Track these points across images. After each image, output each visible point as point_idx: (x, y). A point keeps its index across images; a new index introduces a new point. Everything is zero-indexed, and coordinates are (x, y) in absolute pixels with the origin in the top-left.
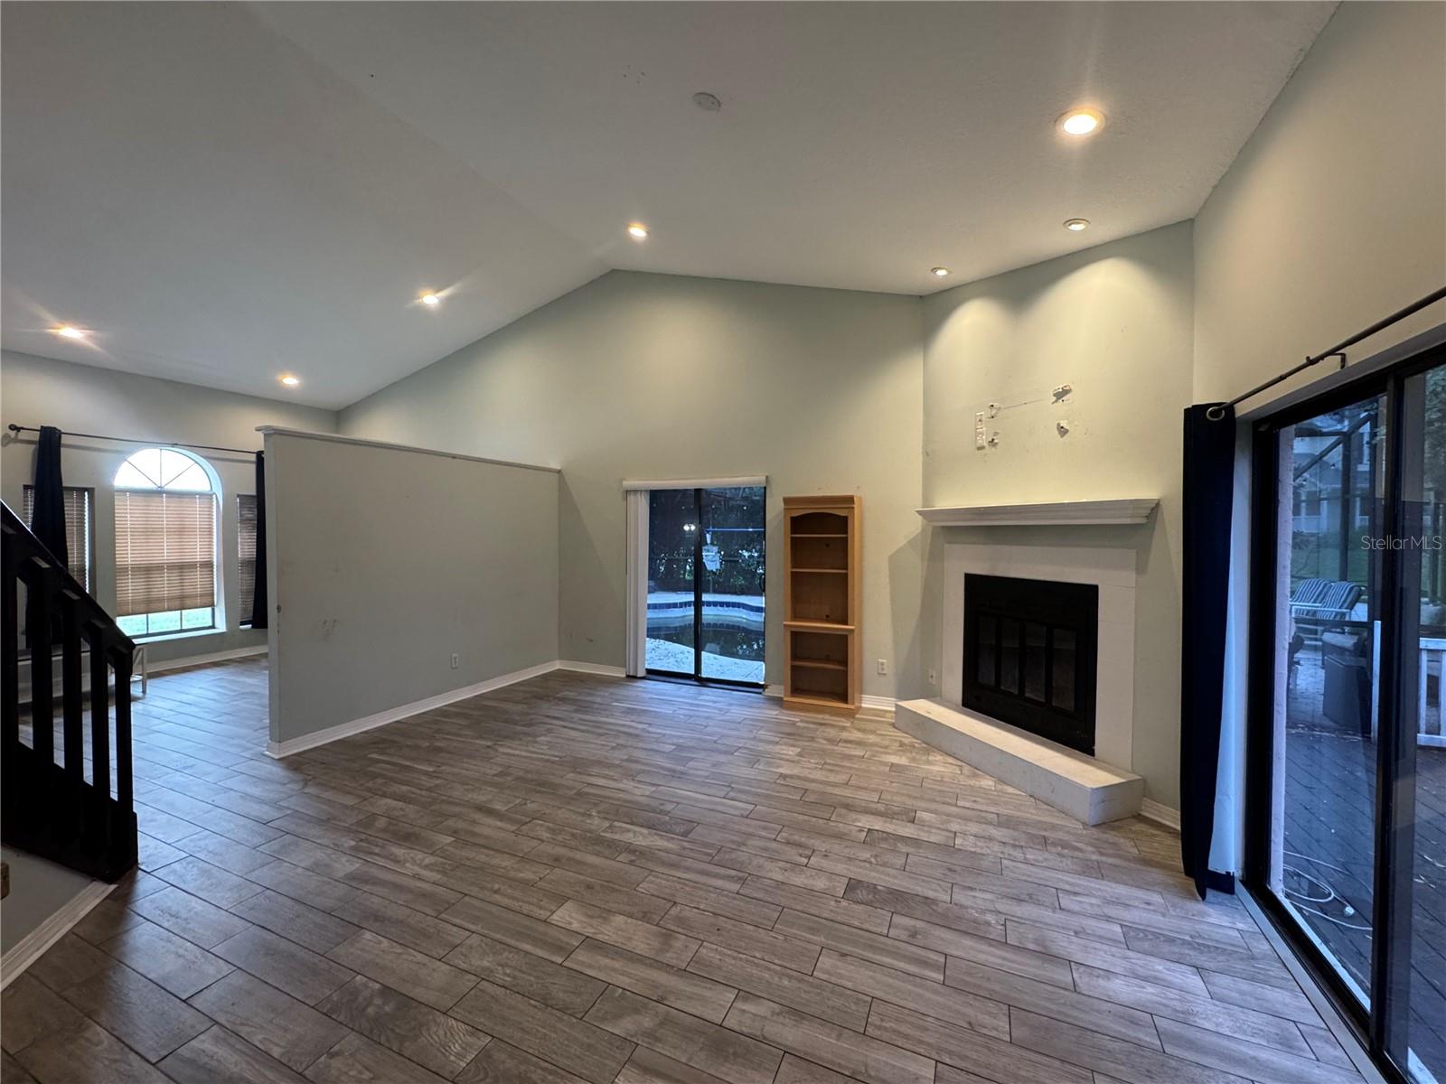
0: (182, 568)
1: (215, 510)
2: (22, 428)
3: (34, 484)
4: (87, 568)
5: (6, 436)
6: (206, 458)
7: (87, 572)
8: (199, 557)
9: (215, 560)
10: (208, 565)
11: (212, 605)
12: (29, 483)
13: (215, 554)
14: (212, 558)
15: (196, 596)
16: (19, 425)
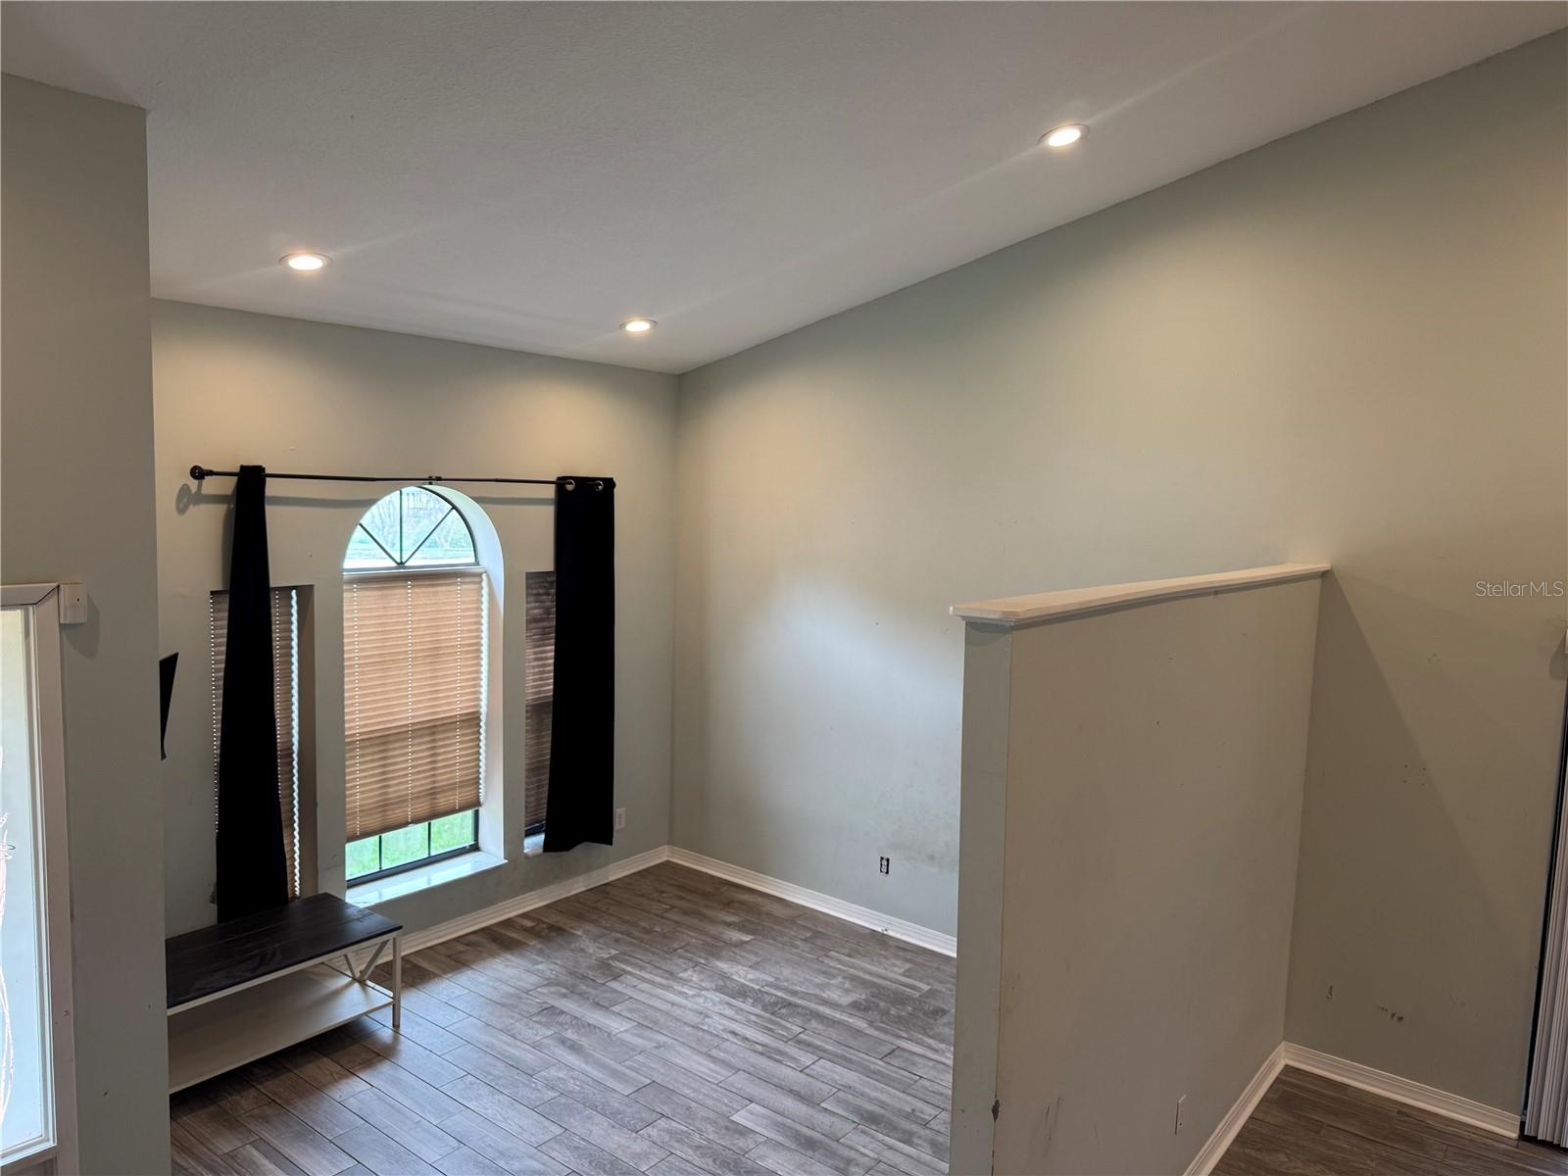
0: (433, 730)
1: (485, 606)
2: (211, 473)
3: (228, 589)
4: (295, 748)
5: (185, 489)
6: (478, 500)
7: (295, 756)
8: (459, 708)
9: (483, 710)
10: (472, 720)
11: (475, 804)
12: (219, 587)
13: (484, 696)
14: (479, 706)
15: (452, 788)
16: (205, 467)
